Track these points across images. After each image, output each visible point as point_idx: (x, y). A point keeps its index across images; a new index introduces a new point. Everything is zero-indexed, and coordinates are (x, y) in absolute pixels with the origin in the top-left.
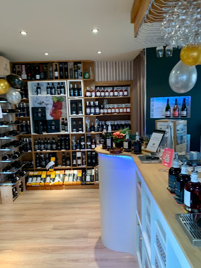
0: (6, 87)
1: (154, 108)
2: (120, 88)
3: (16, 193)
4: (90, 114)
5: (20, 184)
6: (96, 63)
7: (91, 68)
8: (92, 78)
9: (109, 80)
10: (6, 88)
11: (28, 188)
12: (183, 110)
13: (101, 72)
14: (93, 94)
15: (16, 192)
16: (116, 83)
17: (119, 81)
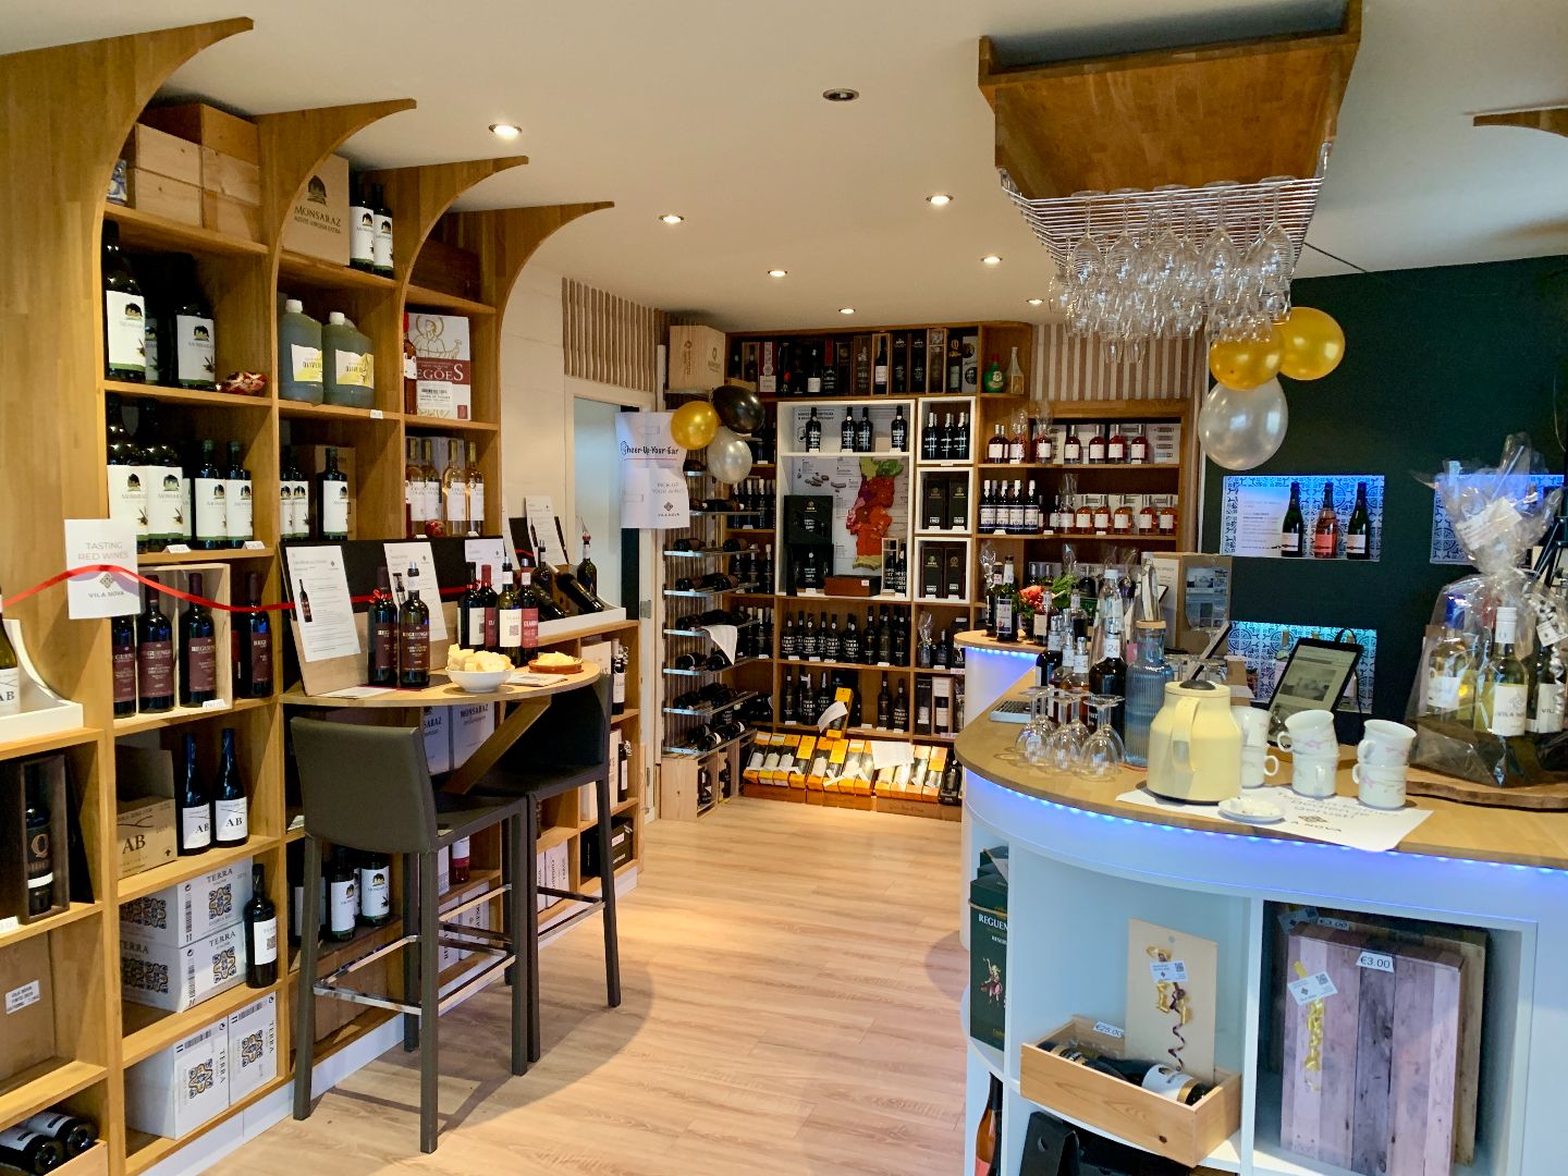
0: (707, 425)
1: (1239, 516)
2: (1136, 430)
3: (709, 794)
4: (992, 531)
5: (723, 766)
6: (1041, 330)
7: (1014, 349)
8: (1015, 388)
9: (1088, 395)
10: (708, 430)
11: (747, 788)
12: (1353, 529)
13: (1059, 362)
14: (1018, 451)
15: (709, 789)
16: (1120, 409)
17: (1132, 399)
